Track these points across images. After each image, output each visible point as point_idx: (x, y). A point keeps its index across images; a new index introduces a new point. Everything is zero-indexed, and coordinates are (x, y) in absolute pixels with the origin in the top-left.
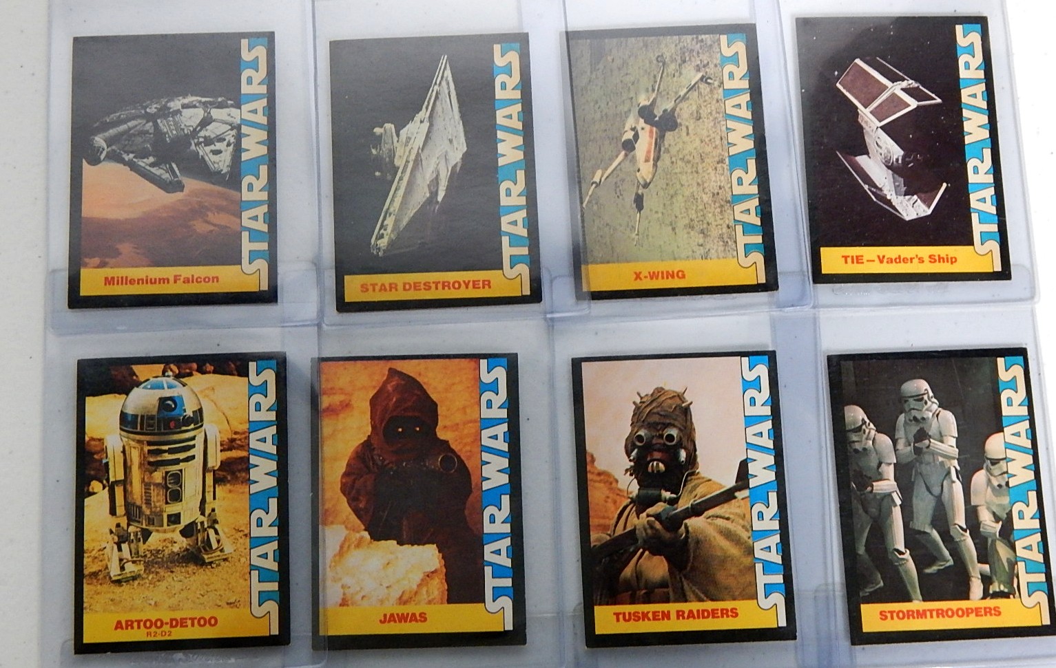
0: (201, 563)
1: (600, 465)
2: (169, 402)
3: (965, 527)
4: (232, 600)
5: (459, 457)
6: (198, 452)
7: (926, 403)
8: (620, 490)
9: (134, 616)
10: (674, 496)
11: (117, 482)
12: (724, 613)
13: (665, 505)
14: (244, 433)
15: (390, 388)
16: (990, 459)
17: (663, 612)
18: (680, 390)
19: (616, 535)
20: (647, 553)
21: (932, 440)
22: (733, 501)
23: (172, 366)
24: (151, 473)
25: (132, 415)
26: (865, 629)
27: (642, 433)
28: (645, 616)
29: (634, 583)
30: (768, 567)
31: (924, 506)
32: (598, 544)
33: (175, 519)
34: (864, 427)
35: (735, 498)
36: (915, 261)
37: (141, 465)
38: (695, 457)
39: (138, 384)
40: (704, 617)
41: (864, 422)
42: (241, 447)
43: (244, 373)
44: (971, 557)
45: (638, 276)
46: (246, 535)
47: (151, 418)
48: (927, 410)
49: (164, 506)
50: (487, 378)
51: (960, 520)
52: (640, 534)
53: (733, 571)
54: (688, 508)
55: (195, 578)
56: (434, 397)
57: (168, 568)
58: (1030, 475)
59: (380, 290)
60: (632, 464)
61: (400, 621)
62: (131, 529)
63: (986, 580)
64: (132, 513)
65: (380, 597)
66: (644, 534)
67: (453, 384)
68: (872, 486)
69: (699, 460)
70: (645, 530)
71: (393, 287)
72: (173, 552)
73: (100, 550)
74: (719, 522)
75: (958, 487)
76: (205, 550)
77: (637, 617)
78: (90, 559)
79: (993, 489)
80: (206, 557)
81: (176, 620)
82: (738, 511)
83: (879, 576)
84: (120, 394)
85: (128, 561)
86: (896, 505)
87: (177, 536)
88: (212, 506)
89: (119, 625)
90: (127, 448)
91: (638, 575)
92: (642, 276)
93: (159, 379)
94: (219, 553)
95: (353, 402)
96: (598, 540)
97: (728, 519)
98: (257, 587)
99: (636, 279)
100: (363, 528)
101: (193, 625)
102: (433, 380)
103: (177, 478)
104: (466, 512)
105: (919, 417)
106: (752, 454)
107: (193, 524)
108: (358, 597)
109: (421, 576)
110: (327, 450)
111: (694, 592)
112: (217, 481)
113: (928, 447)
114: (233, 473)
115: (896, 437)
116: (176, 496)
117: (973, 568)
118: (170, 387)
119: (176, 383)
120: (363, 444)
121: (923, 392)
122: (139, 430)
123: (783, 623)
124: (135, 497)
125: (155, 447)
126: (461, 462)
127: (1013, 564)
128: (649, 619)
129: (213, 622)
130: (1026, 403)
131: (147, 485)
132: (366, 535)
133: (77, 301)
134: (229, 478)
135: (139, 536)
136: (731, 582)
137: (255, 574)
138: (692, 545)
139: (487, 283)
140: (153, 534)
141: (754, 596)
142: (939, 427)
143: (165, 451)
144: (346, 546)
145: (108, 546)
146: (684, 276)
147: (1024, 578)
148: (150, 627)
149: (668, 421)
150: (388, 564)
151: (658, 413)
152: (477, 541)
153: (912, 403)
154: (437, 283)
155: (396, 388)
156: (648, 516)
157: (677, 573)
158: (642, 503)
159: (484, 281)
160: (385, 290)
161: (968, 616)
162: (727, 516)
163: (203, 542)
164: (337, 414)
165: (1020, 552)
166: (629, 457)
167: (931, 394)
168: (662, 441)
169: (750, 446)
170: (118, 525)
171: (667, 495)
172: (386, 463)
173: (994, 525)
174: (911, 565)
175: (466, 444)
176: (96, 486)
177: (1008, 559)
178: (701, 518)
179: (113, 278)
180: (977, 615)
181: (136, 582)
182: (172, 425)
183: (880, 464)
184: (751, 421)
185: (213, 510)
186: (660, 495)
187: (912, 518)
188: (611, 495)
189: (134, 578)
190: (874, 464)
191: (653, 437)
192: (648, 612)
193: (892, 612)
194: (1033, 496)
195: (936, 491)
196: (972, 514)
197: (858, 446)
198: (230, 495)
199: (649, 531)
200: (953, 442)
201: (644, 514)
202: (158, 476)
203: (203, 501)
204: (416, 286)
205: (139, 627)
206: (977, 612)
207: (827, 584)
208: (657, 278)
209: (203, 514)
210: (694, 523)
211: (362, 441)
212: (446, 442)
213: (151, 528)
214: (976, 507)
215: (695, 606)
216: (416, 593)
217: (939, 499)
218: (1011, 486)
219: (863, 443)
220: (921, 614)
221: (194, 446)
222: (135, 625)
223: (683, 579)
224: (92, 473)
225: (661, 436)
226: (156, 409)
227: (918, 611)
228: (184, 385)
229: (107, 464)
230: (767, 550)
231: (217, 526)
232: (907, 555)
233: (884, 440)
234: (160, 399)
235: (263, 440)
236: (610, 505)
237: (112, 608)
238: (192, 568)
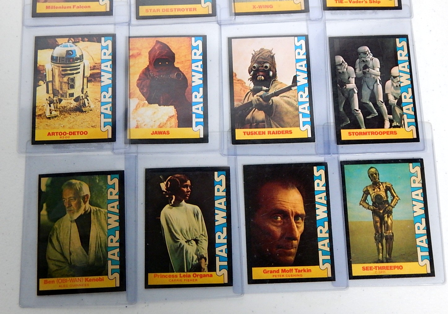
0: (82, 111)
1: (239, 77)
2: (70, 52)
3: (383, 101)
4: (94, 125)
5: (183, 74)
6: (81, 70)
7: (368, 55)
8: (247, 87)
9: (55, 131)
10: (267, 89)
11: (49, 81)
12: (287, 132)
13: (264, 92)
14: (99, 64)
15: (156, 48)
16: (393, 76)
17: (262, 132)
18: (270, 49)
19: (245, 103)
20: (256, 110)
21: (370, 69)
22: (291, 91)
23: (72, 39)
24: (63, 78)
25: (56, 57)
26: (342, 139)
27: (255, 65)
28: (255, 133)
29: (251, 121)
30: (304, 115)
31: (366, 93)
32: (237, 106)
33: (72, 95)
34: (343, 64)
35: (291, 89)
36: (364, 2)
37: (59, 75)
38: (276, 74)
39: (58, 45)
40: (278, 134)
41: (343, 62)
42: (98, 69)
43: (100, 41)
44: (385, 113)
45: (254, 7)
46: (99, 101)
47: (64, 58)
48: (368, 57)
49: (68, 90)
50: (194, 44)
51: (381, 98)
52: (254, 103)
53: (291, 116)
54: (273, 93)
55: (80, 117)
56: (174, 51)
57: (69, 113)
58: (409, 82)
59: (153, 11)
60: (251, 77)
61: (159, 134)
62: (55, 99)
63: (391, 121)
64: (55, 93)
65: (151, 125)
66: (255, 103)
67: (181, 47)
68: (346, 86)
69: (277, 75)
70: (256, 101)
71: (158, 10)
72: (71, 107)
73: (42, 106)
74: (285, 98)
75: (380, 86)
76: (83, 106)
77: (252, 133)
78: (38, 110)
79: (394, 87)
80: (83, 109)
81: (71, 132)
82: (293, 94)
83: (348, 119)
84: (51, 49)
85: (53, 110)
86: (355, 93)
87: (73, 102)
88: (86, 90)
89: (49, 134)
90: (53, 69)
91: (253, 118)
92: (256, 7)
93: (67, 43)
94: (88, 108)
95: (142, 53)
96: (238, 105)
97: (288, 97)
98: (103, 120)
99: (253, 8)
100: (145, 99)
101: (78, 134)
102: (174, 45)
103: (73, 80)
104: (186, 94)
105: (365, 60)
106: (298, 73)
107: (79, 97)
108: (143, 125)
109: (168, 117)
110: (132, 70)
111: (275, 125)
112: (88, 81)
113: (368, 71)
114: (95, 78)
115: (356, 68)
116: (72, 87)
117: (386, 117)
118: (71, 46)
119: (73, 45)
120: (146, 69)
121: (366, 51)
122: (58, 62)
123: (310, 136)
124: (56, 87)
125: (65, 69)
126: (184, 75)
127: (402, 115)
128: (257, 134)
129: (86, 133)
130: (408, 55)
131: (61, 83)
132: (146, 102)
133: (35, 15)
134: (93, 80)
135: (58, 101)
136: (289, 120)
137: (102, 115)
138: (274, 107)
139: (195, 9)
140: (63, 100)
141: (299, 126)
142: (373, 64)
143: (68, 70)
144: (139, 106)
145: (46, 105)
146: (272, 7)
147: (406, 120)
148: (61, 135)
149: (265, 61)
150: (155, 113)
151: (262, 58)
152: (190, 105)
153: (362, 55)
154: (175, 9)
155: (159, 48)
156: (257, 96)
157: (268, 117)
158: (254, 91)
159: (194, 9)
160: (155, 11)
161: (384, 134)
162: (288, 96)
163: (82, 103)
164: (136, 58)
165: (405, 111)
166: (250, 74)
167: (370, 52)
168: (262, 68)
169: (297, 70)
170: (50, 97)
171: (265, 88)
172: (154, 75)
173: (394, 101)
174: (361, 115)
175: (185, 69)
176: (41, 83)
177: (400, 114)
178: (278, 97)
179: (49, 6)
180: (387, 134)
181: (56, 118)
182: (71, 60)
183: (349, 78)
184: (298, 61)
185: (87, 92)
186: (262, 88)
187: (362, 98)
188: (242, 88)
189: (55, 117)
190: (347, 78)
191: (259, 67)
192: (257, 132)
193: (353, 133)
194: (410, 90)
195: (371, 88)
196: (386, 96)
197: (340, 71)
198: (93, 86)
199: (258, 102)
200: (378, 70)
201: (256, 95)
202: (65, 79)
203: (83, 89)
204: (167, 10)
205: (57, 135)
206: (387, 133)
207: (328, 123)
208: (262, 8)
209: (83, 93)
210: (275, 99)
211: (145, 68)
212: (178, 68)
213: (62, 98)
214: (387, 94)
215: (275, 129)
216: (165, 124)
217: (373, 91)
218: (401, 86)
219: (343, 69)
220: (365, 134)
221: (79, 68)
222: (55, 134)
223: (271, 119)
224: (40, 78)
225: (263, 66)
226: (65, 55)
227: (364, 132)
228: (76, 46)
229: (46, 75)
230: (304, 109)
231: (88, 98)
232: (360, 112)
233: (351, 69)
234: (67, 51)
235: (107, 67)
236: (242, 92)
237: (47, 127)
238: (78, 113)
